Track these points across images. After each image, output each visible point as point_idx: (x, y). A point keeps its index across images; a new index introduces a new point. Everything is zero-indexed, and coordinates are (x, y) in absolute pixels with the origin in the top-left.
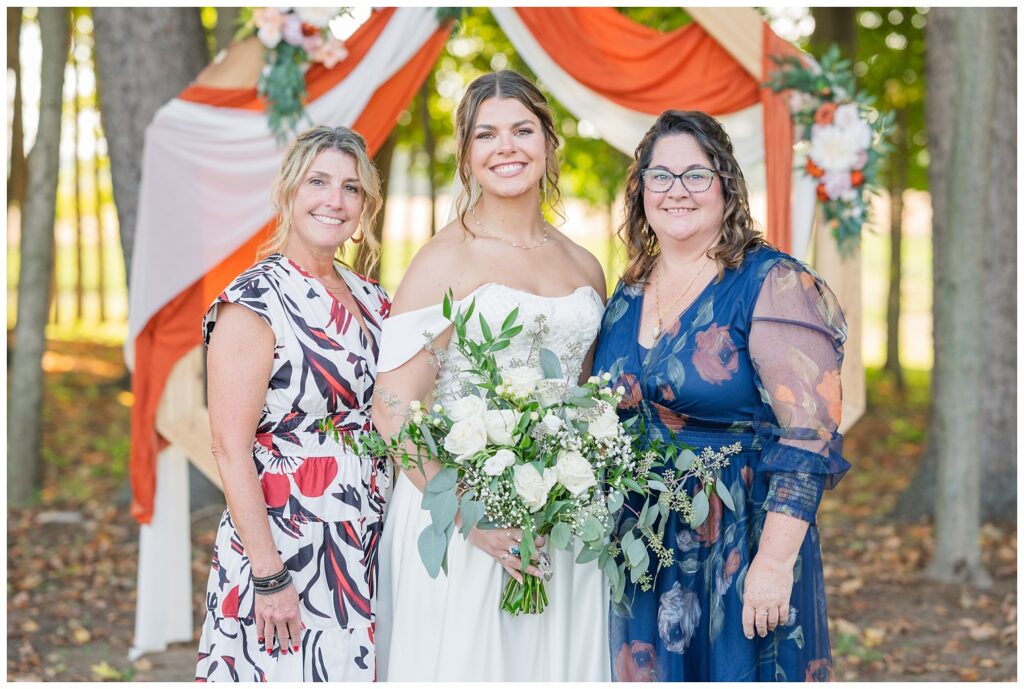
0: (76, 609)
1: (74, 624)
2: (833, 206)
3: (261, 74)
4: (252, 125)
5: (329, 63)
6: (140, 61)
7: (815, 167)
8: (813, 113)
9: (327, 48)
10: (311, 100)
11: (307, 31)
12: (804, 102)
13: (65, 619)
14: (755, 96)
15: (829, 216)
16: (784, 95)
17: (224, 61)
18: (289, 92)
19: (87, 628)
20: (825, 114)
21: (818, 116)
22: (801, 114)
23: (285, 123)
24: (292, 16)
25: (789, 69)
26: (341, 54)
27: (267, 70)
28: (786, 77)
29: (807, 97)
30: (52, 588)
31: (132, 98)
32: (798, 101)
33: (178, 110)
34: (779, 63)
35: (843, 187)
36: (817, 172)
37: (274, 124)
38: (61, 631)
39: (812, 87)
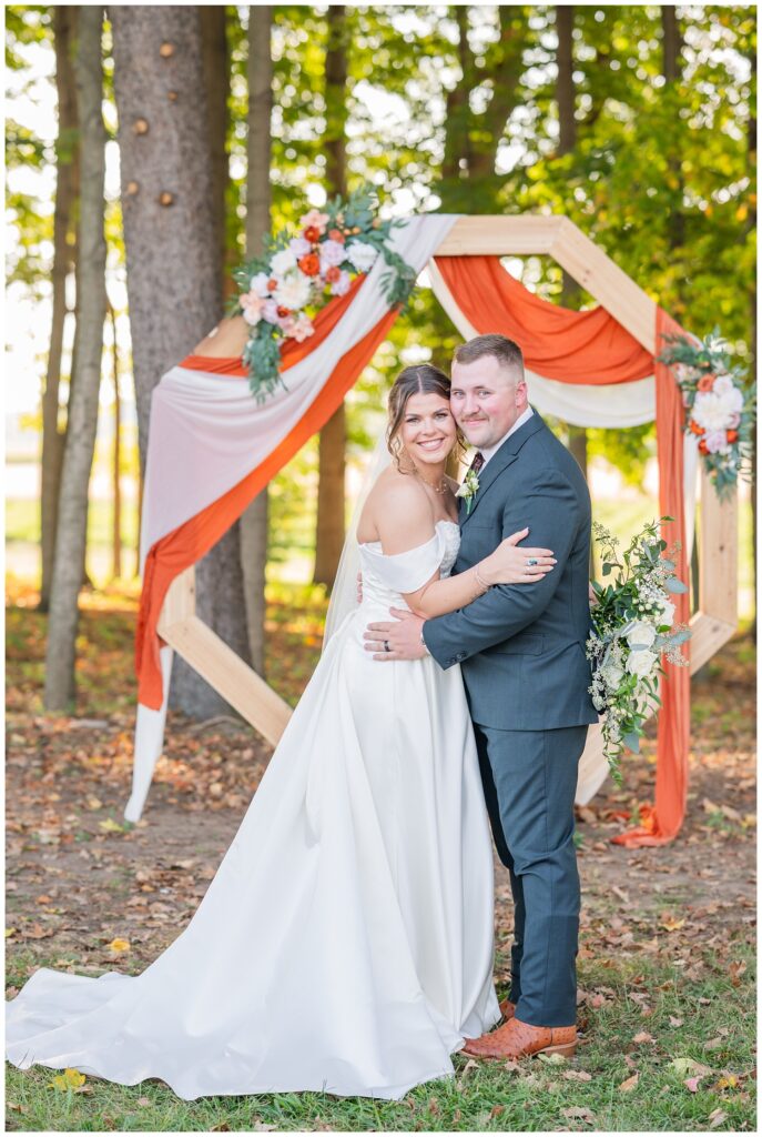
0: (92, 786)
1: (90, 796)
2: (712, 459)
3: (246, 346)
4: (238, 387)
5: (300, 338)
6: (164, 328)
7: (697, 426)
8: (696, 382)
9: (297, 326)
10: (284, 370)
11: (282, 313)
12: (689, 373)
13: (84, 794)
14: (649, 370)
15: (710, 467)
16: (672, 369)
17: (217, 335)
18: (267, 362)
19: (101, 800)
20: (705, 383)
21: (700, 386)
22: (686, 382)
23: (264, 386)
24: (271, 301)
25: (678, 346)
26: (310, 331)
27: (250, 344)
28: (674, 352)
29: (691, 369)
30: (75, 773)
31: (157, 360)
32: (683, 372)
33: (177, 375)
34: (669, 341)
35: (719, 443)
36: (699, 431)
37: (255, 387)
38: (80, 801)
39: (696, 361)
